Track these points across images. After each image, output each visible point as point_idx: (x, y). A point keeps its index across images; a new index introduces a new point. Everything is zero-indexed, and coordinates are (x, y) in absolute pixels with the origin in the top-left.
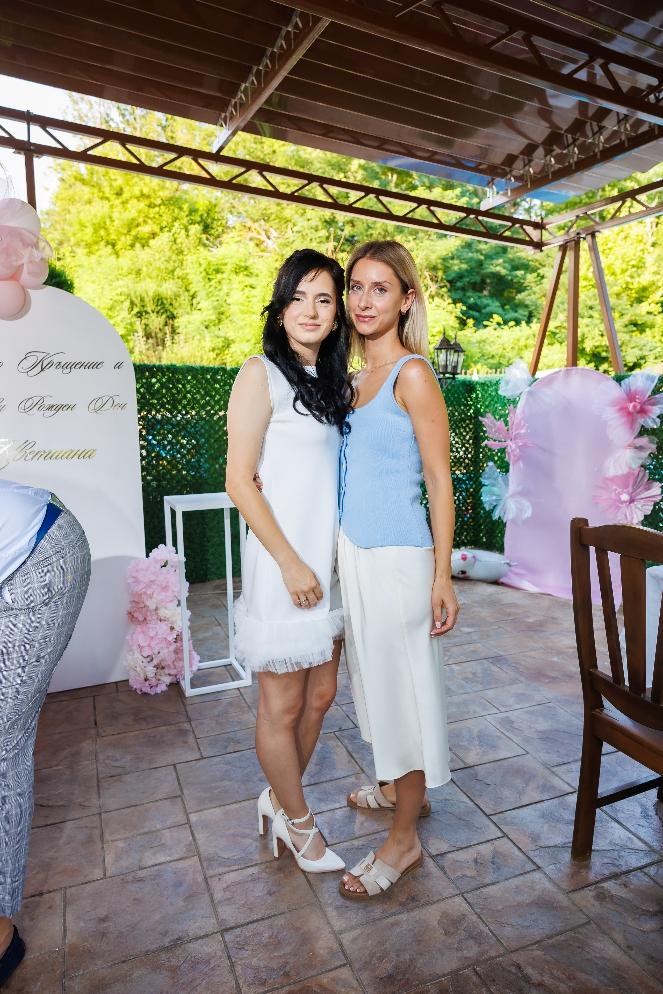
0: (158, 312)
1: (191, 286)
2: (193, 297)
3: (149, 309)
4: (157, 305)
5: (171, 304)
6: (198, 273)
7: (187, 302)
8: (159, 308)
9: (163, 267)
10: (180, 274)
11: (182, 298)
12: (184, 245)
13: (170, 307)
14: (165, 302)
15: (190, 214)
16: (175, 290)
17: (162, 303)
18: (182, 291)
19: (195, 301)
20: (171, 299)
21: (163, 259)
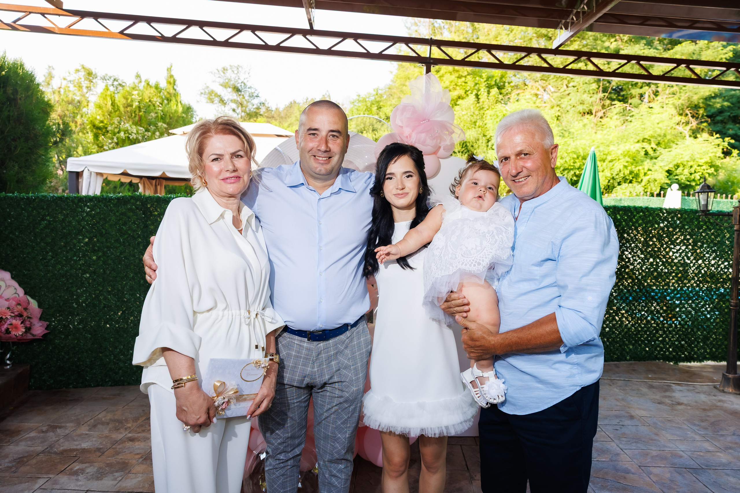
0: (462, 152)
1: (488, 132)
2: (488, 141)
3: (456, 151)
4: (462, 147)
5: (472, 146)
6: (495, 122)
7: (484, 144)
8: (463, 149)
9: (469, 119)
10: (481, 124)
11: (481, 141)
12: (485, 103)
14: (468, 144)
15: (487, 80)
16: (476, 136)
17: (466, 146)
18: (480, 136)
19: (490, 144)
20: (473, 143)
21: (469, 114)
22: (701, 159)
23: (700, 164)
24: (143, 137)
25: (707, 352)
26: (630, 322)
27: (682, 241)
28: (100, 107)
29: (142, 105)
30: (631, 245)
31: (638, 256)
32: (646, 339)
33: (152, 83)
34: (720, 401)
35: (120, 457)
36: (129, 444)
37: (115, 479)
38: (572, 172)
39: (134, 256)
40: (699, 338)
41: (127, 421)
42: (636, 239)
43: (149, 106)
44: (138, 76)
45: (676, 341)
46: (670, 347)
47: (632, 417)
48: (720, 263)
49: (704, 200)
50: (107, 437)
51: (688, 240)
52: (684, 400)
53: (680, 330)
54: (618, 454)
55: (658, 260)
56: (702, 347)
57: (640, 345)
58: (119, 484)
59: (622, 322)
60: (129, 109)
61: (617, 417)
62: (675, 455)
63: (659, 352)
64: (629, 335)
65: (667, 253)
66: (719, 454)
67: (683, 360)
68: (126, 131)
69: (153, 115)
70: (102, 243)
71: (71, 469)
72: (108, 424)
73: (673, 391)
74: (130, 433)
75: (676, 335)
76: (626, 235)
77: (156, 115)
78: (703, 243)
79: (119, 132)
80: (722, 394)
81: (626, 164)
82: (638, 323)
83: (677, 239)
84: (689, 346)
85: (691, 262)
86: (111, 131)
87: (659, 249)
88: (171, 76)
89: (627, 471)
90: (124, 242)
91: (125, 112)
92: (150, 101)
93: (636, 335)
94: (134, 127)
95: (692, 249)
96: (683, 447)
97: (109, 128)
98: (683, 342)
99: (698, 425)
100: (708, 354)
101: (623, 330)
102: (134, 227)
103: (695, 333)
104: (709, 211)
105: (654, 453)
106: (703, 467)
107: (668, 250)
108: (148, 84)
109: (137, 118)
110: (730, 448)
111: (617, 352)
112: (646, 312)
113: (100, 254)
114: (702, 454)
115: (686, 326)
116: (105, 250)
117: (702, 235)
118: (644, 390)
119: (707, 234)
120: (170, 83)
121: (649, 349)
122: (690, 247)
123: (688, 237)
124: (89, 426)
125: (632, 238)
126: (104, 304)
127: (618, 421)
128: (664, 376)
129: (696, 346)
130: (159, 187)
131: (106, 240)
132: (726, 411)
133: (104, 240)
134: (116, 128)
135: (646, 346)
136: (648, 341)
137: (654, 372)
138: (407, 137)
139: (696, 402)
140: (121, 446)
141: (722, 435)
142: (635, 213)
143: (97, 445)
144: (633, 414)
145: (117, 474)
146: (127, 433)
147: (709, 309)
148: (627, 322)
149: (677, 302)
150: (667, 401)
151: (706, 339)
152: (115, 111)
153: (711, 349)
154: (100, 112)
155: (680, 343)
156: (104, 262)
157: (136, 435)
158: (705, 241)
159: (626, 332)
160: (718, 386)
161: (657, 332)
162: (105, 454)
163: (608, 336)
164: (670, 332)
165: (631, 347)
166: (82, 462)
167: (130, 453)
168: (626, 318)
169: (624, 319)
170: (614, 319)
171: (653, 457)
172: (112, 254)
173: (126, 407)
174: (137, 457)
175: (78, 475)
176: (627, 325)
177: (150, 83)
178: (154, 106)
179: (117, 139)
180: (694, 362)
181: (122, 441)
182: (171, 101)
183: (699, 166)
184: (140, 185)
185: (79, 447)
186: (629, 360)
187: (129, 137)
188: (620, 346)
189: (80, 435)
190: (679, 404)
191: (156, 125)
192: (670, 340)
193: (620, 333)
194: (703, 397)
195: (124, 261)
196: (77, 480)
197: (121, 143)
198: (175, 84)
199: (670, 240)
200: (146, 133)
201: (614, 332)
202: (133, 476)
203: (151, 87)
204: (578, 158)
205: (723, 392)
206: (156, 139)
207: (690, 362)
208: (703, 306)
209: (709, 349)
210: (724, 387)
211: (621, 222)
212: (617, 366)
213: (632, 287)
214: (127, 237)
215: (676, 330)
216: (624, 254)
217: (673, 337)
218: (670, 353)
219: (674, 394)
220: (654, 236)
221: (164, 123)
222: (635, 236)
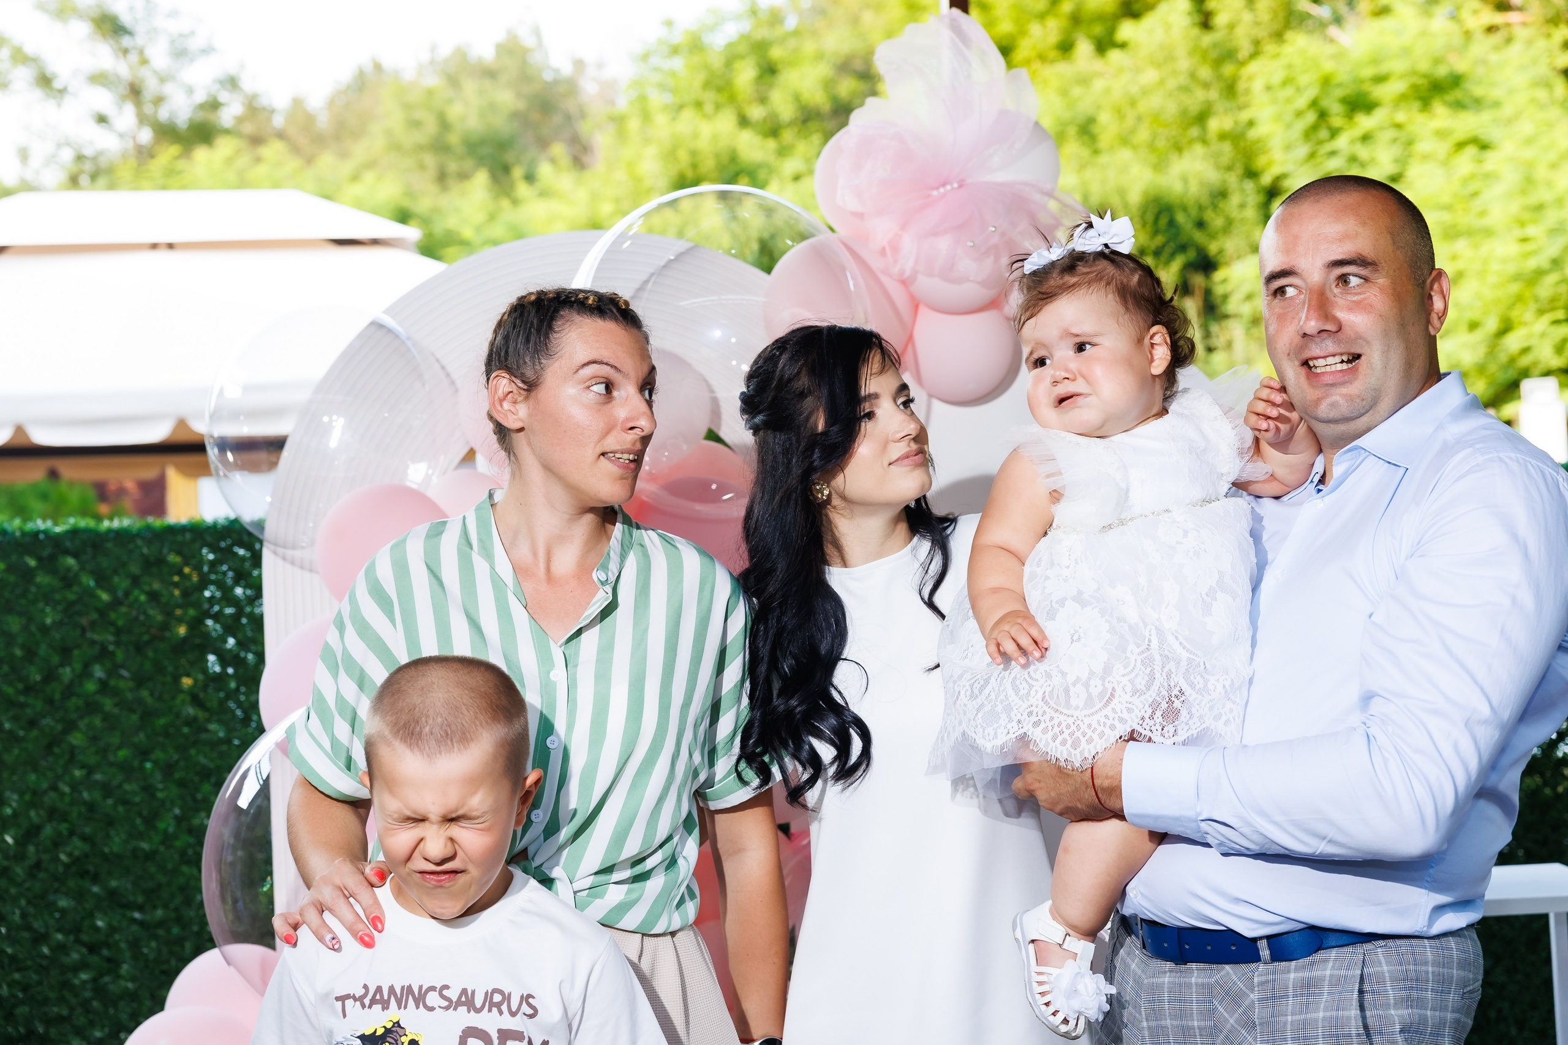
1: (1262, 158)
5: (1201, 224)
6: (1289, 116)
7: (1249, 212)
8: (1160, 240)
9: (1170, 107)
10: (1227, 125)
11: (1235, 200)
13: (1199, 237)
14: (1180, 218)
16: (1213, 176)
17: (1172, 222)
18: (1232, 179)
20: (1200, 208)
21: (1172, 83)
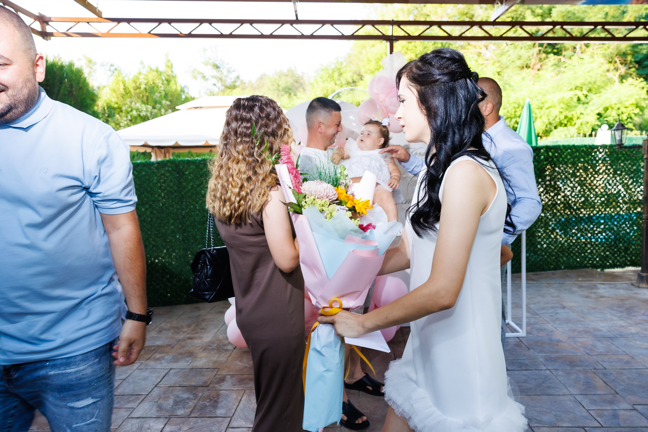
22: (627, 101)
23: (627, 106)
24: (151, 113)
25: (627, 260)
26: (563, 239)
27: (604, 171)
28: (114, 91)
29: (147, 88)
30: (561, 176)
31: (568, 185)
32: (577, 252)
33: (154, 68)
34: (635, 294)
35: (186, 349)
36: (189, 341)
37: (187, 362)
38: (514, 120)
39: (173, 206)
40: (621, 249)
41: (182, 327)
42: (566, 172)
43: (153, 87)
44: (142, 63)
45: (602, 252)
46: (597, 257)
47: (564, 307)
48: (636, 187)
49: (619, 136)
50: (172, 338)
51: (609, 170)
52: (607, 294)
53: (605, 243)
54: (552, 331)
55: (585, 188)
56: (623, 256)
57: (572, 257)
58: (191, 364)
59: (557, 239)
60: (138, 91)
61: (552, 308)
62: (596, 330)
63: (588, 261)
64: (563, 250)
65: (592, 181)
66: (630, 328)
67: (609, 267)
68: (137, 110)
69: (157, 95)
70: (148, 198)
71: (155, 357)
72: (169, 330)
73: (598, 289)
74: (187, 334)
75: (602, 247)
76: (557, 169)
77: (160, 94)
78: (622, 172)
79: (131, 111)
80: (637, 289)
81: (561, 110)
82: (570, 239)
83: (600, 169)
84: (613, 255)
85: (613, 188)
86: (126, 110)
87: (585, 178)
88: (169, 61)
89: (559, 341)
90: (164, 196)
91: (135, 94)
92: (153, 83)
93: (569, 249)
94: (143, 105)
95: (613, 177)
96: (602, 325)
97: (124, 108)
98: (608, 253)
99: (616, 310)
100: (629, 261)
101: (558, 246)
102: (171, 184)
103: (617, 245)
104: (623, 144)
105: (581, 329)
106: (618, 336)
107: (592, 179)
108: (151, 69)
109: (145, 98)
110: (640, 324)
111: (553, 263)
112: (576, 230)
113: (147, 206)
114: (617, 328)
115: (610, 240)
116: (151, 203)
117: (620, 165)
118: (575, 289)
119: (625, 164)
120: (168, 67)
121: (580, 260)
122: (611, 175)
123: (609, 167)
124: (156, 331)
125: (562, 171)
126: (153, 245)
127: (553, 310)
128: (591, 279)
129: (619, 256)
130: (167, 155)
131: (151, 195)
132: (639, 300)
133: (150, 196)
134: (129, 107)
135: (577, 257)
136: (579, 253)
137: (583, 276)
138: (382, 102)
139: (616, 295)
140: (184, 343)
141: (634, 316)
142: (564, 151)
143: (167, 342)
144: (565, 304)
145: (188, 359)
146: (185, 334)
147: (628, 225)
148: (561, 239)
149: (602, 221)
150: (593, 295)
151: (627, 249)
152: (127, 94)
153: (631, 258)
154: (115, 95)
155: (605, 253)
156: (151, 213)
157: (193, 336)
158: (623, 170)
159: (560, 248)
160: (634, 284)
161: (586, 245)
162: (175, 347)
163: (545, 251)
164: (597, 246)
165: (565, 259)
166: (160, 353)
167: (192, 346)
168: (560, 236)
169: (558, 237)
170: (550, 237)
171: (579, 332)
172: (156, 206)
173: (178, 319)
174: (198, 348)
175: (160, 360)
176: (561, 241)
177: (152, 68)
178: (157, 86)
179: (131, 116)
180: (617, 268)
181: (184, 340)
182: (170, 81)
183: (626, 107)
184: (152, 154)
185: (154, 344)
186: (564, 269)
187: (140, 115)
188: (556, 258)
189: (153, 337)
190: (602, 297)
191: (160, 103)
192: (597, 251)
193: (555, 248)
194: (622, 292)
195: (165, 211)
196: (161, 363)
197: (134, 121)
198: (172, 67)
199: (594, 171)
200: (153, 110)
201: (550, 248)
202: (199, 359)
203: (153, 71)
204: (518, 107)
205: (639, 287)
206: (162, 115)
207: (614, 268)
208: (624, 223)
209: (630, 257)
210: (639, 283)
211: (553, 159)
212: (553, 274)
213: (564, 211)
214: (167, 193)
215: (602, 244)
216: (556, 184)
217: (599, 249)
218: (597, 262)
219: (599, 291)
220: (580, 168)
221: (167, 100)
222: (565, 169)
